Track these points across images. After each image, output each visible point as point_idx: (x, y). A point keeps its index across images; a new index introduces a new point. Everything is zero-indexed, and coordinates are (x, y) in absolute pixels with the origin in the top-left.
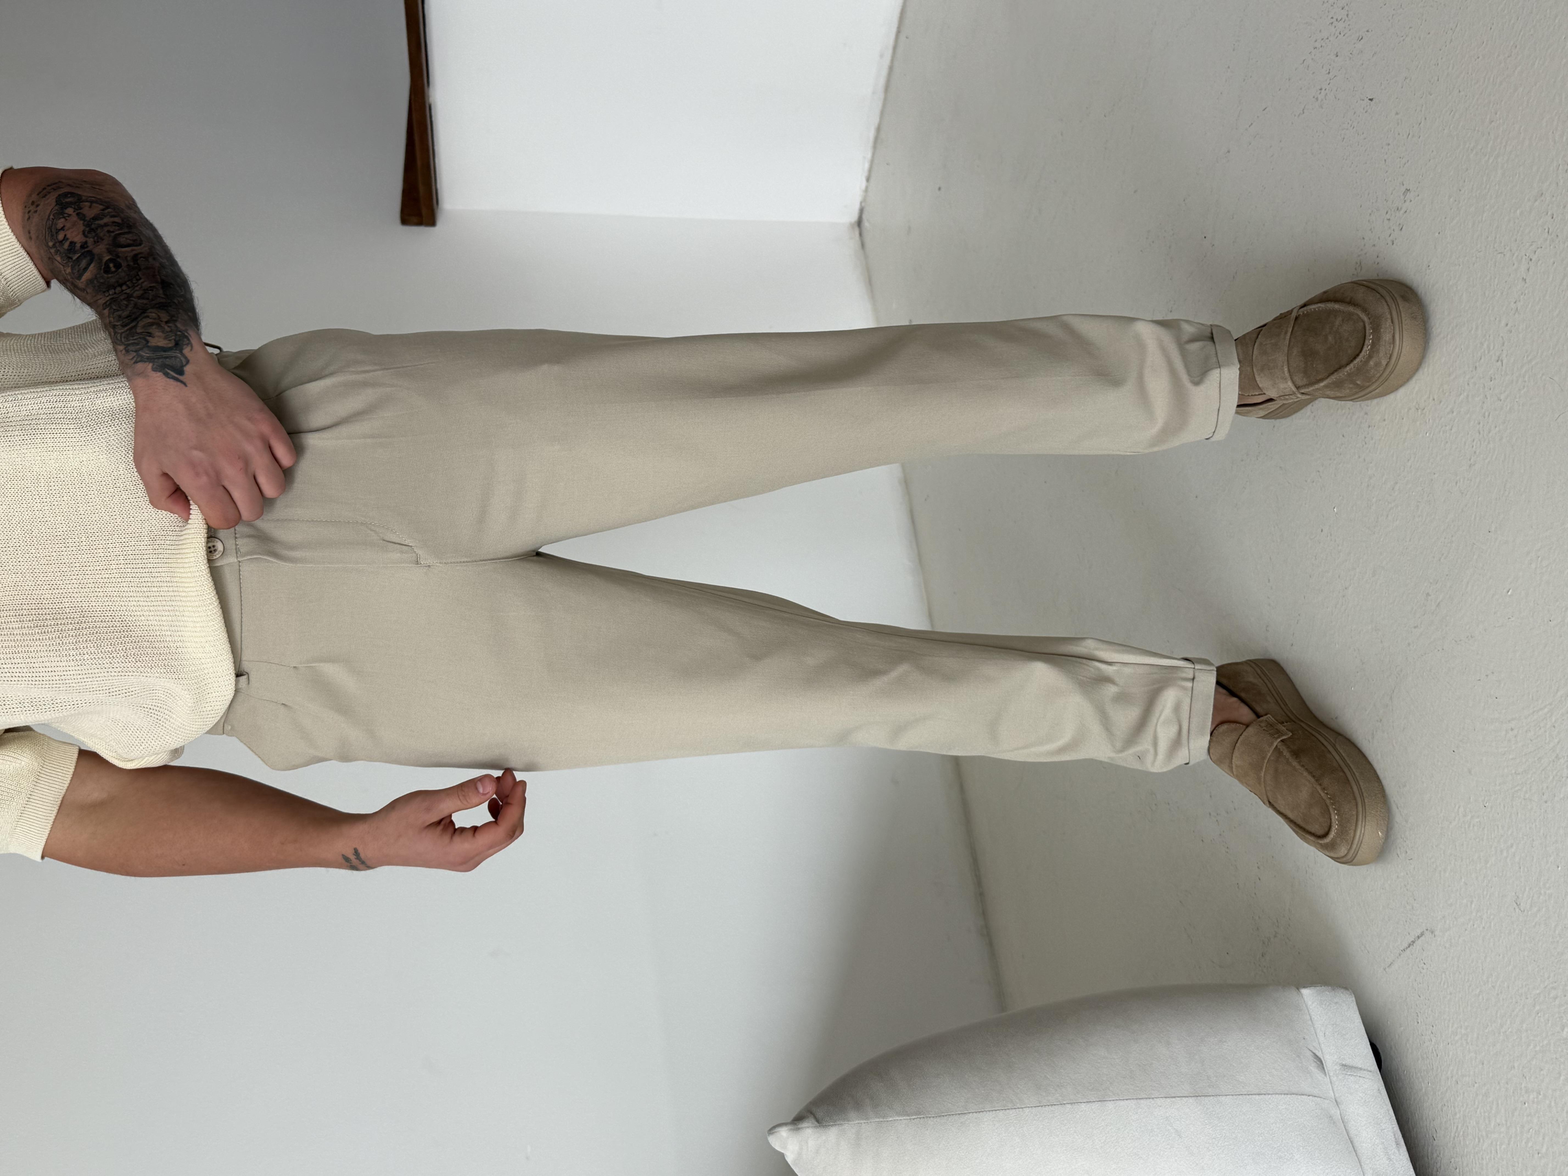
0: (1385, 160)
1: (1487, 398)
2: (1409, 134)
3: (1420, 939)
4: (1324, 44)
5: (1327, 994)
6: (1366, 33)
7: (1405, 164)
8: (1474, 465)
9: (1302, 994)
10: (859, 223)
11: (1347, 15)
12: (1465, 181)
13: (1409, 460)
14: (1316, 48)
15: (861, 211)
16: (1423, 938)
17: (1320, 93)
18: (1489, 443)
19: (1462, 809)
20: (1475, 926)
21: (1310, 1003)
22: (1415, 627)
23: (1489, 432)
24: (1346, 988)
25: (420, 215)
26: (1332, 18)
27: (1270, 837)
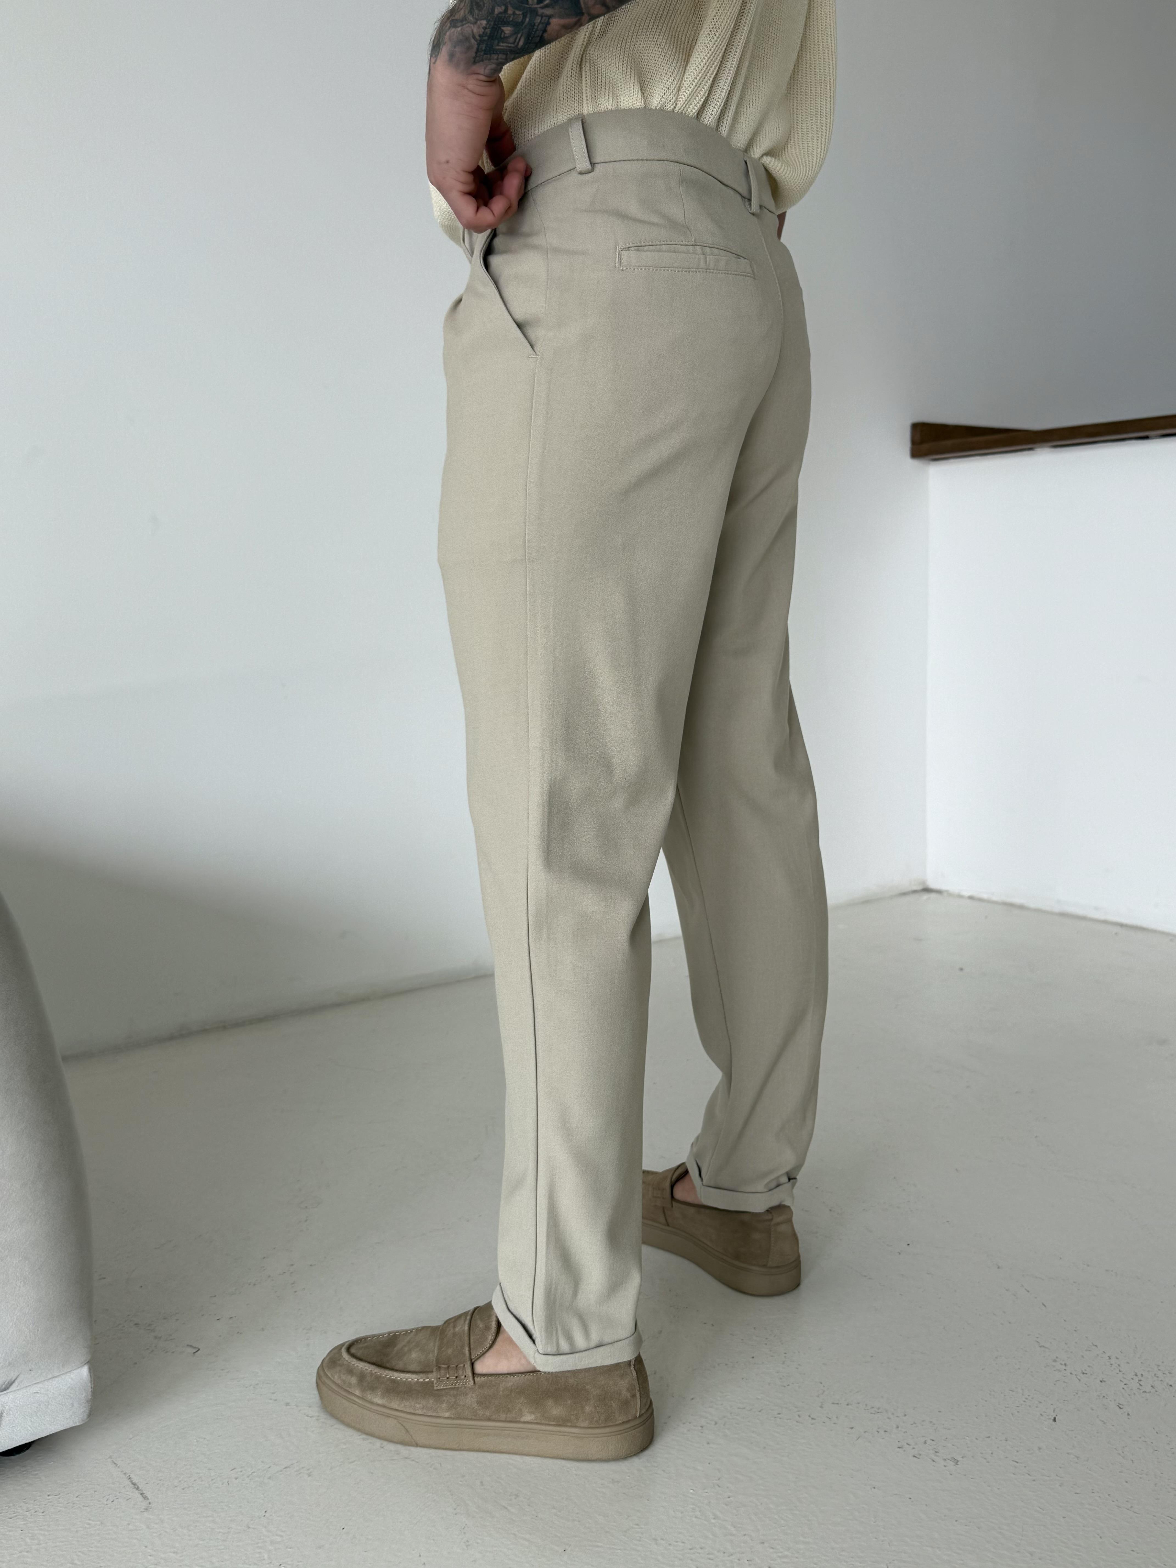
0: (989, 1437)
1: (729, 1556)
2: (1017, 1462)
3: (140, 1496)
4: (1113, 1367)
5: (84, 1394)
6: (1126, 1413)
7: (985, 1459)
8: (657, 1544)
9: (81, 1367)
10: (927, 890)
11: (1145, 1392)
12: (966, 1525)
13: (664, 1471)
14: (1110, 1359)
15: (939, 892)
16: (141, 1498)
17: (1061, 1364)
18: (680, 1559)
19: (279, 1539)
20: (149, 1557)
21: (72, 1376)
22: (481, 1482)
23: (691, 1560)
24: (90, 1415)
25: (922, 442)
26: (1142, 1375)
27: (263, 1330)
